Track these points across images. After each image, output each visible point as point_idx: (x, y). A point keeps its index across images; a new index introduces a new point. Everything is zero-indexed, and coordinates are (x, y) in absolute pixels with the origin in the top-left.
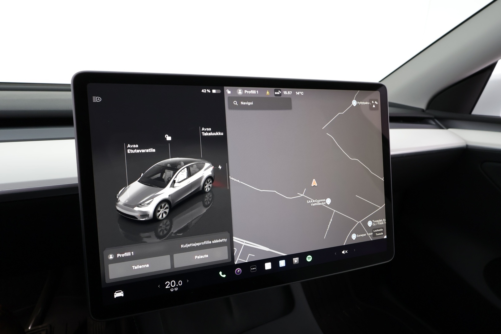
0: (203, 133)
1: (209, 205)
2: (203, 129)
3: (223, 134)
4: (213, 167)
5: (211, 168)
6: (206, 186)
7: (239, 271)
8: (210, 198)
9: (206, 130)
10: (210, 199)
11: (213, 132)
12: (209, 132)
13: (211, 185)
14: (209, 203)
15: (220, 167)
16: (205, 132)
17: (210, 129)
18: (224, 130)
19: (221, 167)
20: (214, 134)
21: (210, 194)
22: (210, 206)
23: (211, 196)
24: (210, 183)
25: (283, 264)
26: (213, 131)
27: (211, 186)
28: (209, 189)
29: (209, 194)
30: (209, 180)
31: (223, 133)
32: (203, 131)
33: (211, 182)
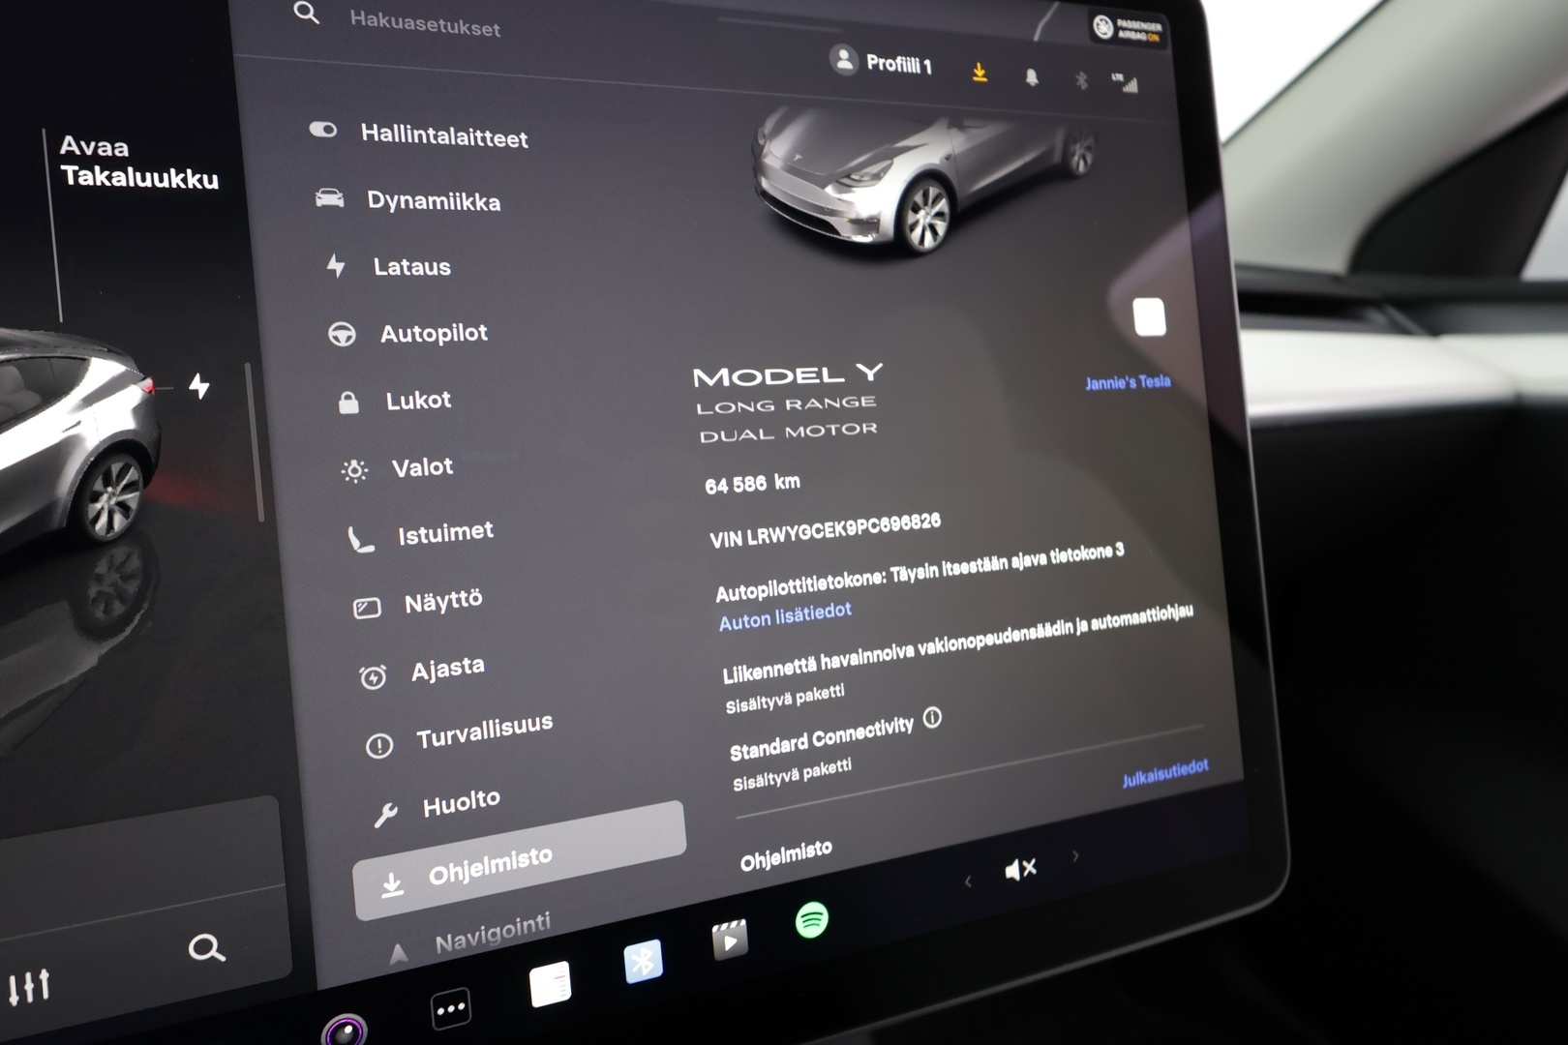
0: (70, 169)
1: (126, 619)
2: (68, 144)
3: (215, 185)
4: (149, 382)
5: (134, 394)
6: (98, 506)
7: (349, 1029)
8: (125, 578)
9: (89, 152)
10: (132, 587)
11: (142, 168)
12: (111, 164)
13: (132, 498)
14: (119, 608)
15: (199, 386)
16: (86, 162)
17: (123, 150)
18: (224, 156)
19: (206, 386)
20: (151, 180)
21: (128, 557)
22: (128, 630)
23: (135, 563)
24: (128, 488)
25: (651, 965)
26: (141, 162)
27: (133, 505)
28: (119, 521)
29: (119, 553)
30: (115, 468)
31: (215, 178)
32: (70, 158)
33: (133, 474)
